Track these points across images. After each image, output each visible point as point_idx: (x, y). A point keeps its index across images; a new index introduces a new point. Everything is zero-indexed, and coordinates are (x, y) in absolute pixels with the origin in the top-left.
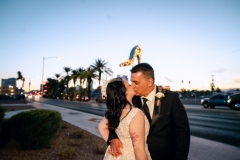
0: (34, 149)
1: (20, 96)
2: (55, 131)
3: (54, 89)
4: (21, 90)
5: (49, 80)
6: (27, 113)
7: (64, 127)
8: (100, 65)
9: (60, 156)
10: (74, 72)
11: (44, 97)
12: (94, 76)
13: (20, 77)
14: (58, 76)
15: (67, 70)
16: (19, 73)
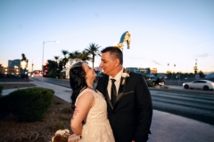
0: (29, 121)
1: (24, 76)
2: (47, 106)
3: (53, 69)
4: (25, 70)
5: (49, 61)
6: (23, 91)
7: (58, 104)
8: (93, 49)
9: (51, 128)
10: (71, 55)
11: (44, 76)
12: (88, 59)
13: (24, 59)
14: (57, 58)
15: (65, 53)
16: (23, 55)
